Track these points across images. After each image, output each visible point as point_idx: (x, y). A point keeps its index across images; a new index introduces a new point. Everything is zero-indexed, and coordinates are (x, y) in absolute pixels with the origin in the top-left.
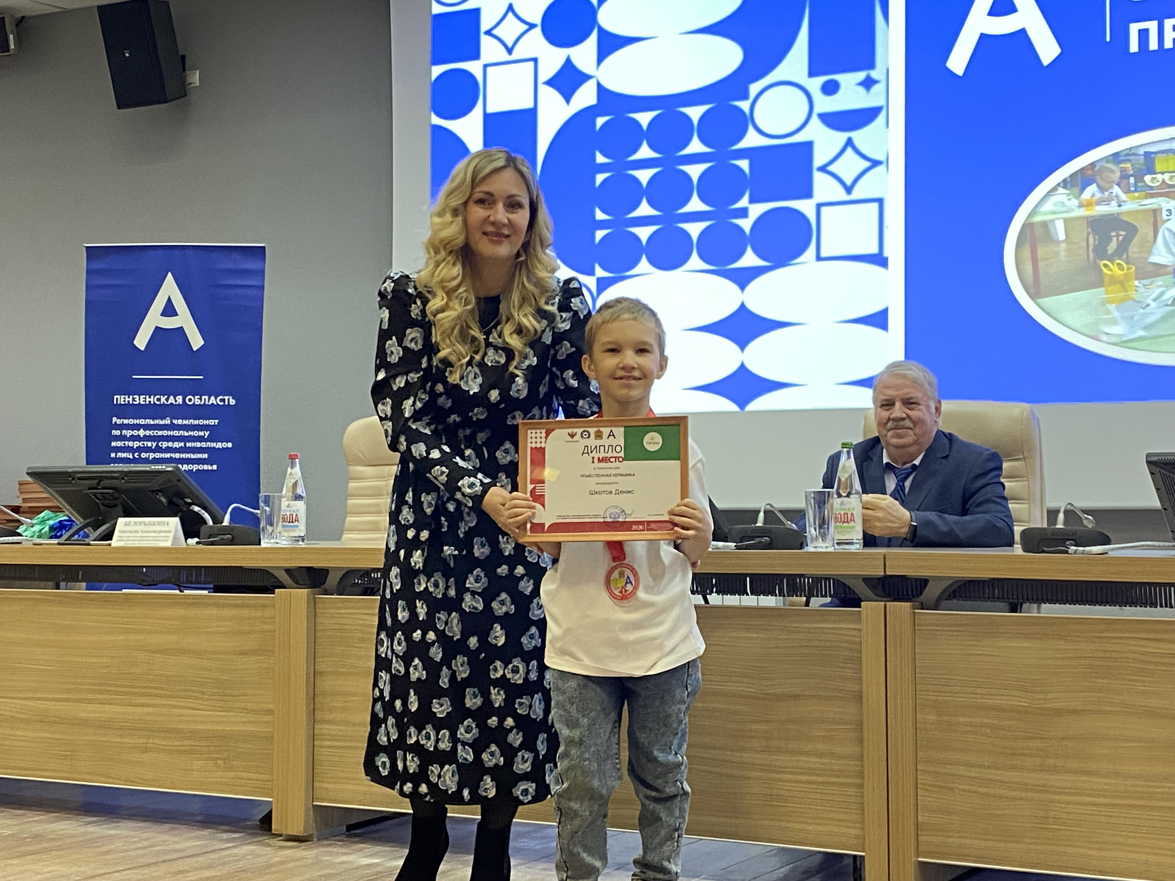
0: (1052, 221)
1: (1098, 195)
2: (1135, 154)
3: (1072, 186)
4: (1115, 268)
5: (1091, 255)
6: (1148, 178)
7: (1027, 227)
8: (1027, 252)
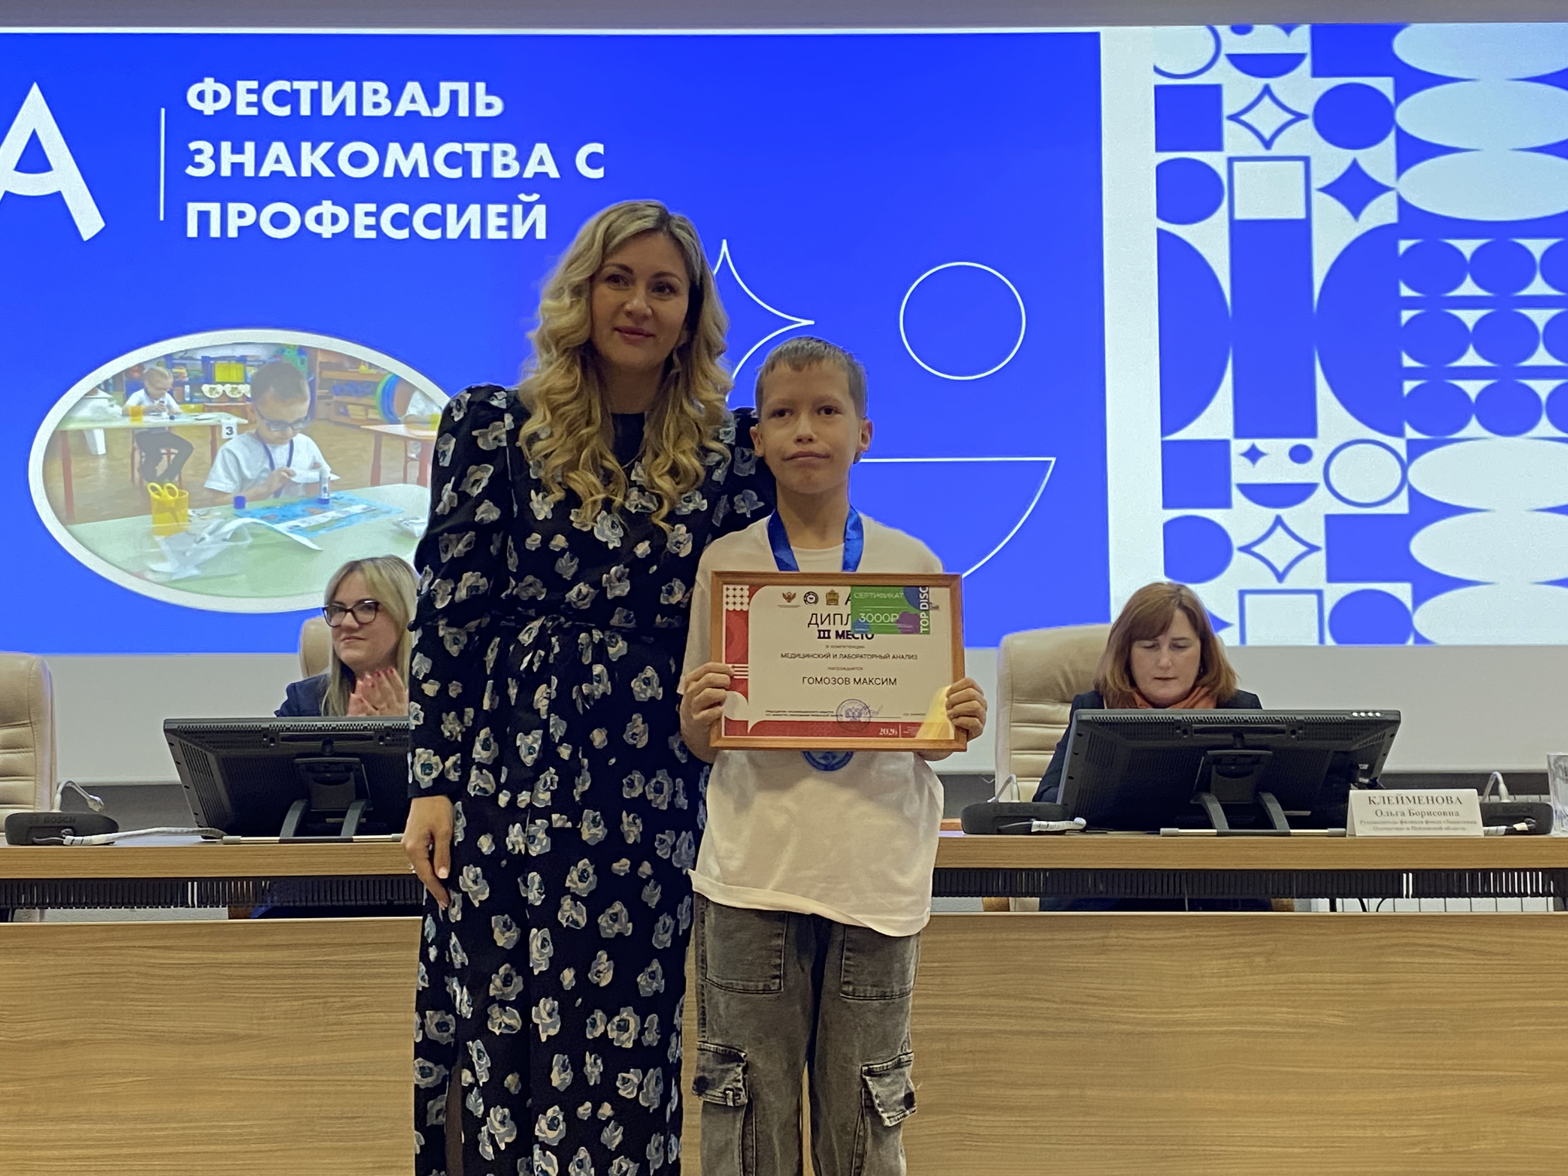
0: (91, 430)
1: (147, 404)
2: (191, 359)
3: (114, 390)
4: (165, 492)
5: (137, 475)
6: (206, 388)
7: (59, 435)
8: (57, 467)
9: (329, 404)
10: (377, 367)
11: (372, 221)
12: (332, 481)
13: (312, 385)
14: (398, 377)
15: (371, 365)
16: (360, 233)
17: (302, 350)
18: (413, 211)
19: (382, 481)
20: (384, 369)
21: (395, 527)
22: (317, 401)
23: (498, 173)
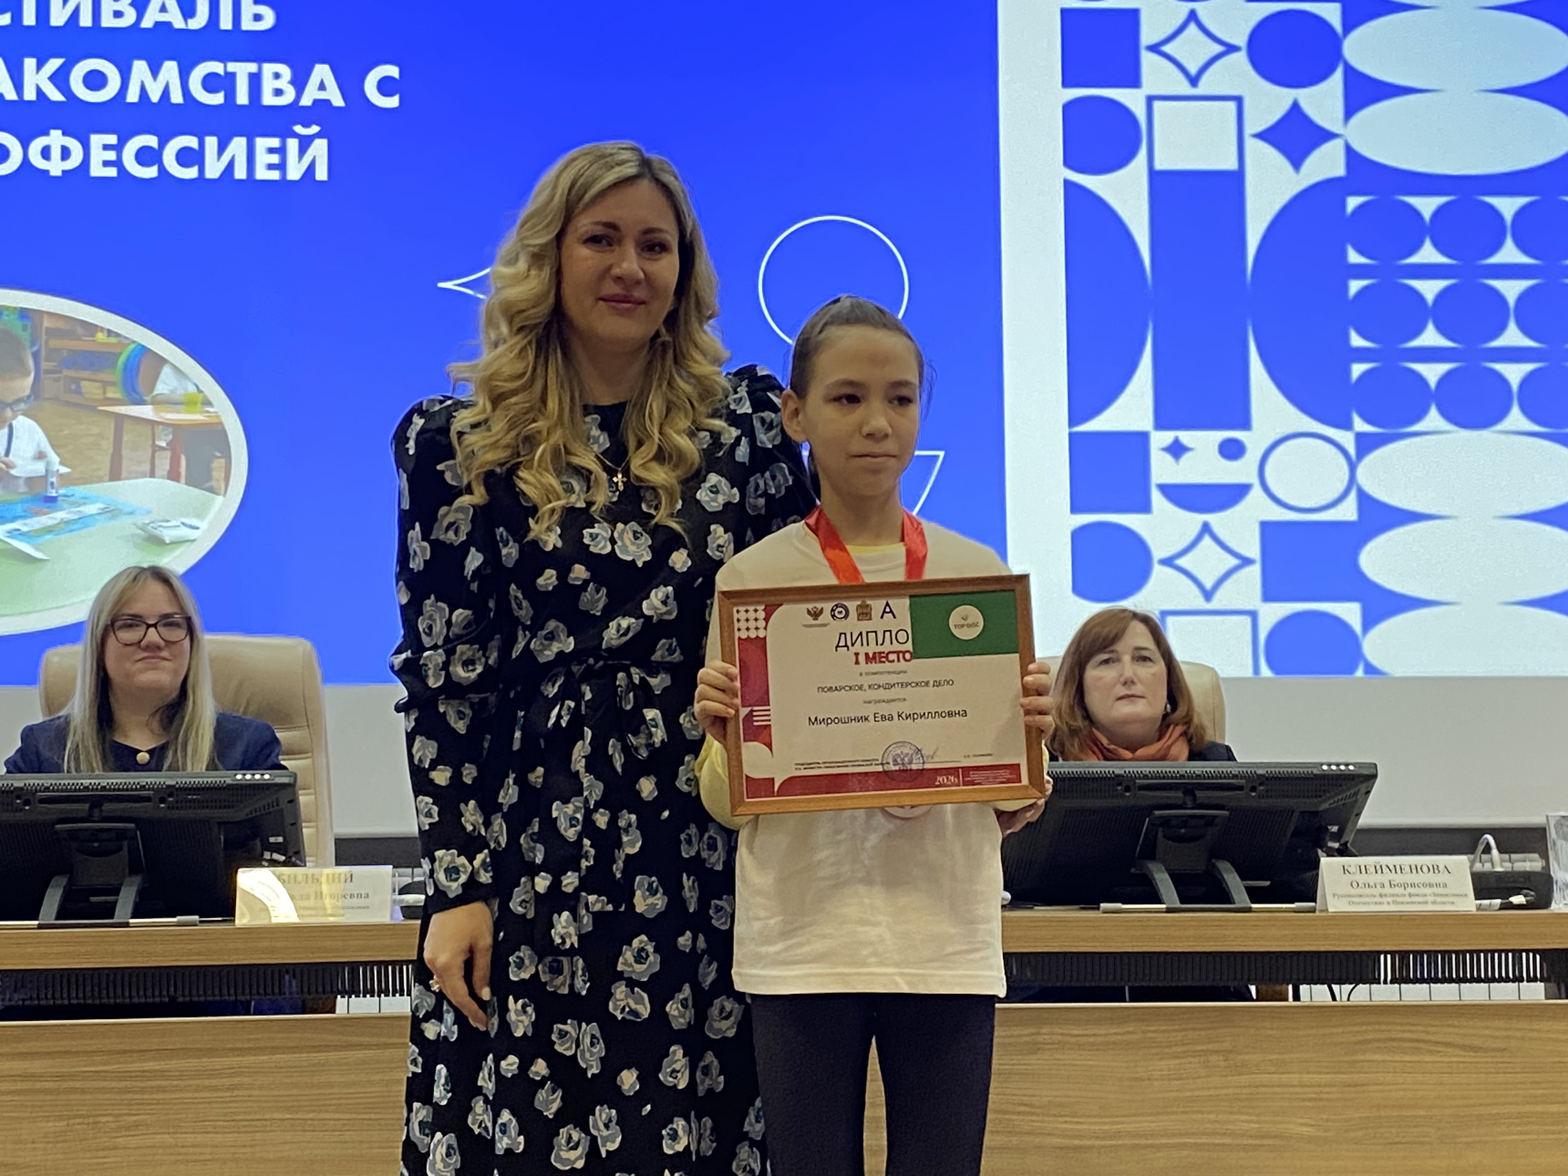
9: (57, 380)
10: (118, 335)
11: (112, 156)
12: (61, 475)
13: (36, 356)
14: (143, 347)
15: (110, 333)
16: (97, 170)
17: (24, 314)
18: (162, 144)
19: (124, 474)
20: (126, 338)
21: (140, 531)
22: (42, 376)
23: (268, 99)
